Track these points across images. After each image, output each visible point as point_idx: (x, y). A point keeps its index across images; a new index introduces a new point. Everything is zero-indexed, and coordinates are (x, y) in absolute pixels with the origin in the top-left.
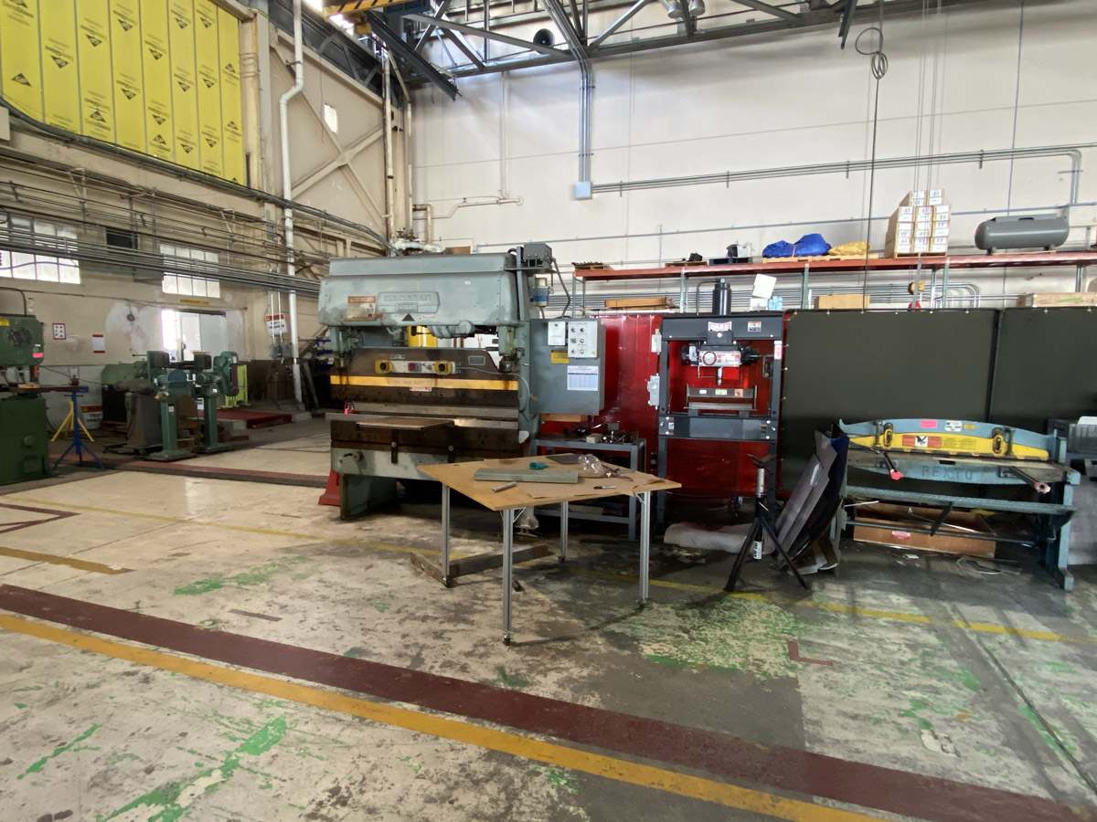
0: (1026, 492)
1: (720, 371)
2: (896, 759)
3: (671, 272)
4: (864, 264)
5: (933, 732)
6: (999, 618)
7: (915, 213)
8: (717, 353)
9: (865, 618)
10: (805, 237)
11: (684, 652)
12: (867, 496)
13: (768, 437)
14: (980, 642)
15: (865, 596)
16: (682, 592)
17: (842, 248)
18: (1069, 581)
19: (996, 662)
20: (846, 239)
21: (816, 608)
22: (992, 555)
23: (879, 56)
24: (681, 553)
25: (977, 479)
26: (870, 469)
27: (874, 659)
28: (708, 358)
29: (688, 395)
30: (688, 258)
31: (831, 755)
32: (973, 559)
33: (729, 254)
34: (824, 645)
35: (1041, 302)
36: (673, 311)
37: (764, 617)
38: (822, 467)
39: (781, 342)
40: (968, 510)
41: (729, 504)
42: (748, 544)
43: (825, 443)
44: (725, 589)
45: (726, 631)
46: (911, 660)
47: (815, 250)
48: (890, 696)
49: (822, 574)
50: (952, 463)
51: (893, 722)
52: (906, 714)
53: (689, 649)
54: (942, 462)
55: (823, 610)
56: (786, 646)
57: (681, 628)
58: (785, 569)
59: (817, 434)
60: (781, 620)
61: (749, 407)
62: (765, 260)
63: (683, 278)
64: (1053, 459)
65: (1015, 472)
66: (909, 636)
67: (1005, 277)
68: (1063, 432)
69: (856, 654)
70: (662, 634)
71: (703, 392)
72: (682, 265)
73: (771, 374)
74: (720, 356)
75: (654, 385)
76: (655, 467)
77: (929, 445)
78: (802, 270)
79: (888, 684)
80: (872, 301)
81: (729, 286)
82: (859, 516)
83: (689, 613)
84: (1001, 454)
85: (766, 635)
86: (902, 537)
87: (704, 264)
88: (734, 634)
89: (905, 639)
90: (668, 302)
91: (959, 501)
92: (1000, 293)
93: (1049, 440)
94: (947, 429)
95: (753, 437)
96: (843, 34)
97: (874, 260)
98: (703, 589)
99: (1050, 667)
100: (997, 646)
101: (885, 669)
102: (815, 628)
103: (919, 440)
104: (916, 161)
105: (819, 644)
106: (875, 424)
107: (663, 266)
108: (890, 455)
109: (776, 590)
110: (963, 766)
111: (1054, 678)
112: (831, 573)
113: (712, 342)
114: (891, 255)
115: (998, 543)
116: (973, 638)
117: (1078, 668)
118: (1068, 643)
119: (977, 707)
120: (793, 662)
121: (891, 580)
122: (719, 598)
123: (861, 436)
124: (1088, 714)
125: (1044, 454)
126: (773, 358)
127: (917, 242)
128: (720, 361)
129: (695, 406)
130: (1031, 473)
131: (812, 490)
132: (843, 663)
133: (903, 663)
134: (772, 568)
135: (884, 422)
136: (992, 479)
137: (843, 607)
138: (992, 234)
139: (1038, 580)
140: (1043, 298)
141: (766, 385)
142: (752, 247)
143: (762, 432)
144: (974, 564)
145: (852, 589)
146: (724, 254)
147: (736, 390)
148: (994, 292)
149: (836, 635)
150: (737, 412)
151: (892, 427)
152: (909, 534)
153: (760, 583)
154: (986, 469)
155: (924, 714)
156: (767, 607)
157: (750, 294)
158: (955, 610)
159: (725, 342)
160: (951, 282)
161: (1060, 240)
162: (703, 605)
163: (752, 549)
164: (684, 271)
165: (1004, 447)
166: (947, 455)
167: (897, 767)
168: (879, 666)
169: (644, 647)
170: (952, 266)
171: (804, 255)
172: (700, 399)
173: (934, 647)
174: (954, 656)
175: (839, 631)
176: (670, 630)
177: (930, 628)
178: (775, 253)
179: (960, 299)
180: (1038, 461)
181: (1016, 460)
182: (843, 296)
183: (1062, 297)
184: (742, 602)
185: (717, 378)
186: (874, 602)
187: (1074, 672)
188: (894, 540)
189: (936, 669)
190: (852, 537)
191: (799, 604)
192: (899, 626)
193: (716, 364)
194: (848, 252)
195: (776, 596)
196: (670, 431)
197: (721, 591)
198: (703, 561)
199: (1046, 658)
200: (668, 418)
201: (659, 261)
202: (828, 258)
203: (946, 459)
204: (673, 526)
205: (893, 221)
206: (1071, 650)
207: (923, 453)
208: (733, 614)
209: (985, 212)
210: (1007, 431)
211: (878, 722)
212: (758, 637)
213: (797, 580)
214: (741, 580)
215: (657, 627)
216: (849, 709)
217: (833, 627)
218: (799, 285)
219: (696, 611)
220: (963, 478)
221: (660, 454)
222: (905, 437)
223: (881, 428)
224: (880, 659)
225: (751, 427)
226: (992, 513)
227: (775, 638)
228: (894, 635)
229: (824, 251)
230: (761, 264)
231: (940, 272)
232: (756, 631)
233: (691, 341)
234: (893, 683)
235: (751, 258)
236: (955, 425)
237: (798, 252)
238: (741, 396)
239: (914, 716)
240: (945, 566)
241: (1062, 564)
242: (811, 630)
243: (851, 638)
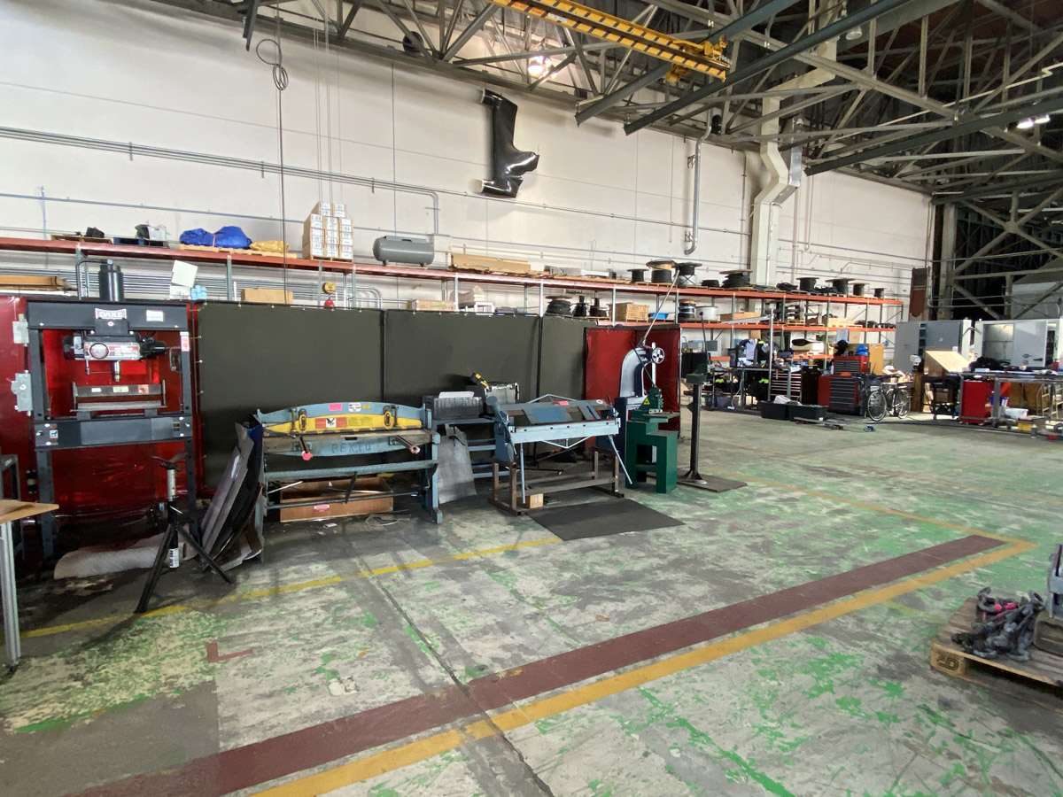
0: (405, 455)
1: (117, 367)
2: (307, 718)
3: (61, 245)
4: (282, 262)
5: (339, 679)
6: (394, 560)
7: (324, 221)
8: (109, 345)
9: (285, 595)
10: (225, 228)
11: (74, 704)
12: (292, 479)
13: (182, 435)
14: (379, 584)
15: (287, 573)
16: (76, 633)
17: (263, 244)
18: (440, 515)
19: (389, 596)
20: (267, 236)
21: (240, 599)
22: (392, 509)
23: (279, 66)
24: (79, 585)
25: (375, 449)
26: (288, 454)
27: (292, 632)
28: (99, 350)
29: (76, 394)
30: (84, 232)
31: (245, 744)
32: (378, 515)
33: (139, 234)
34: (245, 635)
35: (421, 306)
36: (69, 294)
37: (181, 628)
38: (242, 458)
39: (187, 333)
40: (375, 475)
41: (148, 513)
42: (163, 554)
43: (244, 433)
44: (136, 612)
45: (134, 659)
46: (324, 620)
47: (236, 243)
48: (305, 660)
49: (247, 564)
50: (355, 438)
51: (306, 684)
52: (319, 670)
53: (81, 698)
54: (347, 439)
55: (247, 600)
56: (205, 651)
57: (71, 676)
58: (208, 569)
59: (237, 425)
60: (201, 624)
61: (158, 404)
62: (183, 247)
63: (80, 256)
64: (424, 427)
65: (399, 440)
66: (325, 598)
67: (397, 285)
68: (430, 405)
69: (276, 633)
70: (43, 693)
71: (96, 390)
72: (77, 240)
73: (179, 367)
74: (112, 348)
75: (23, 387)
76: (35, 488)
77: (338, 426)
78: (225, 261)
79: (303, 650)
80: (295, 298)
81: (119, 268)
82: (284, 498)
83: (85, 654)
84: (391, 427)
85: (182, 647)
86: (322, 510)
87: (107, 242)
88: (144, 659)
89: (320, 602)
90: (60, 282)
91: (361, 469)
92: (395, 297)
93: (421, 412)
94: (351, 410)
95: (162, 437)
96: (247, 35)
97: (291, 259)
98: (107, 620)
99: (425, 588)
100: (391, 583)
101: (302, 637)
102: (236, 621)
103: (329, 422)
104: (320, 175)
105: (240, 636)
106: (291, 411)
107: (49, 238)
108: (304, 438)
109: (198, 594)
110: (363, 696)
111: (428, 595)
112: (256, 560)
113: (100, 331)
114: (308, 257)
115: (395, 498)
116: (374, 582)
117: (443, 582)
118: (437, 564)
119: (375, 641)
120: (211, 665)
121: (311, 551)
122: (127, 625)
123: (276, 424)
124: (448, 615)
125: (418, 423)
126: (180, 350)
127: (328, 248)
128: (113, 354)
129: (86, 408)
130: (408, 439)
131: (234, 482)
132: (262, 645)
133: (317, 625)
134: (195, 572)
135: (298, 409)
136: (384, 447)
137: (266, 591)
138: (385, 249)
139: (422, 520)
140: (422, 303)
141: (174, 381)
142: (168, 230)
143: (175, 430)
144: (378, 519)
145: (276, 570)
146: (133, 234)
147: (140, 386)
148: (390, 297)
149: (258, 621)
150: (142, 410)
151: (305, 412)
152: (328, 506)
153: (179, 592)
154: (380, 440)
155: (332, 665)
156: (186, 615)
157: (168, 282)
158: (362, 563)
159: (119, 332)
160: (358, 286)
161: (430, 260)
162: (103, 641)
163: (169, 558)
164: (79, 247)
165: (392, 419)
166: (352, 432)
167: (307, 725)
168: (296, 637)
169: (12, 720)
170: (359, 272)
171: (225, 247)
172: (90, 400)
173: (344, 601)
174: (359, 603)
175: (261, 615)
176: (54, 686)
177: (341, 586)
178: (194, 240)
179: (367, 300)
180: (416, 429)
181: (401, 430)
182: (268, 291)
183: (435, 304)
184: (157, 621)
185: (114, 374)
186: (296, 576)
187: (440, 586)
188: (316, 513)
189: (344, 620)
190: (279, 519)
191: (221, 601)
192: (316, 592)
193: (109, 358)
194: (268, 249)
195: (197, 602)
196: (52, 441)
197: (132, 614)
198: (110, 587)
199: (424, 581)
200: (47, 425)
201: (44, 232)
202: (249, 252)
203: (350, 435)
204: (68, 555)
205: (307, 224)
206: (440, 569)
207: (333, 433)
208: (143, 637)
209: (379, 230)
210: (393, 407)
211: (292, 690)
212: (173, 652)
213: (220, 578)
214: (157, 596)
215: (35, 688)
216: (266, 689)
217: (256, 613)
218: (224, 277)
219: (95, 649)
220: (364, 450)
221: (40, 472)
222: (317, 421)
223: (296, 414)
224: (298, 629)
225: (161, 426)
226: (391, 475)
227: (192, 646)
228: (312, 602)
229: (245, 245)
230: (178, 250)
231: (349, 276)
232: (172, 646)
233: (75, 331)
234: (307, 647)
235: (166, 242)
236: (356, 406)
237: (219, 243)
238: (147, 392)
239: (324, 671)
240: (358, 526)
241: (435, 505)
242: (233, 624)
243: (273, 618)
